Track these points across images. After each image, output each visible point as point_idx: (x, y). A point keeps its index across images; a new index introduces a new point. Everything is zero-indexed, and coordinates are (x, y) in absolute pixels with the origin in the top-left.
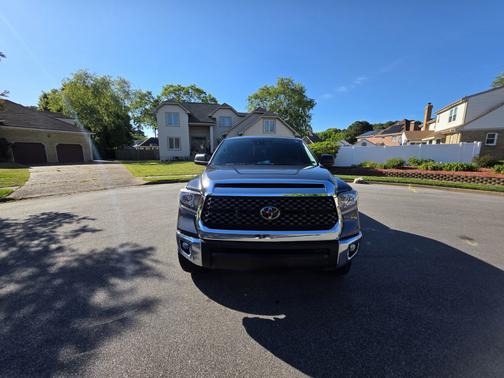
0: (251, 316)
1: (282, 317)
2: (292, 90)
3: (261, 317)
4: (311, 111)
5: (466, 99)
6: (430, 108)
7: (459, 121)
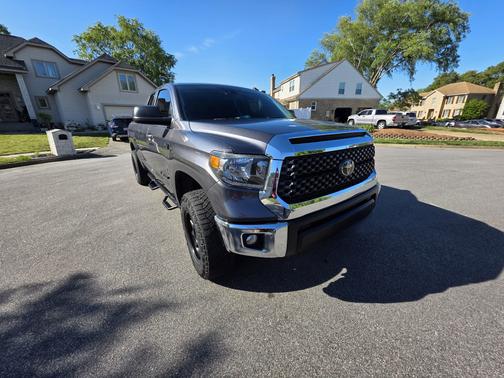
0: (326, 285)
1: (344, 271)
2: (143, 37)
3: (332, 280)
4: (172, 69)
5: (300, 74)
6: (274, 79)
7: (296, 92)
